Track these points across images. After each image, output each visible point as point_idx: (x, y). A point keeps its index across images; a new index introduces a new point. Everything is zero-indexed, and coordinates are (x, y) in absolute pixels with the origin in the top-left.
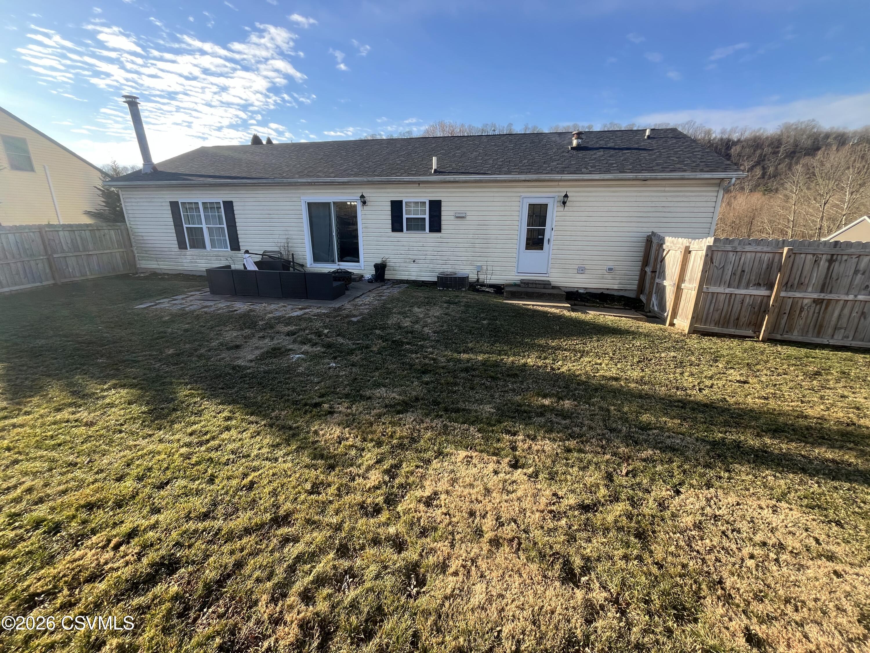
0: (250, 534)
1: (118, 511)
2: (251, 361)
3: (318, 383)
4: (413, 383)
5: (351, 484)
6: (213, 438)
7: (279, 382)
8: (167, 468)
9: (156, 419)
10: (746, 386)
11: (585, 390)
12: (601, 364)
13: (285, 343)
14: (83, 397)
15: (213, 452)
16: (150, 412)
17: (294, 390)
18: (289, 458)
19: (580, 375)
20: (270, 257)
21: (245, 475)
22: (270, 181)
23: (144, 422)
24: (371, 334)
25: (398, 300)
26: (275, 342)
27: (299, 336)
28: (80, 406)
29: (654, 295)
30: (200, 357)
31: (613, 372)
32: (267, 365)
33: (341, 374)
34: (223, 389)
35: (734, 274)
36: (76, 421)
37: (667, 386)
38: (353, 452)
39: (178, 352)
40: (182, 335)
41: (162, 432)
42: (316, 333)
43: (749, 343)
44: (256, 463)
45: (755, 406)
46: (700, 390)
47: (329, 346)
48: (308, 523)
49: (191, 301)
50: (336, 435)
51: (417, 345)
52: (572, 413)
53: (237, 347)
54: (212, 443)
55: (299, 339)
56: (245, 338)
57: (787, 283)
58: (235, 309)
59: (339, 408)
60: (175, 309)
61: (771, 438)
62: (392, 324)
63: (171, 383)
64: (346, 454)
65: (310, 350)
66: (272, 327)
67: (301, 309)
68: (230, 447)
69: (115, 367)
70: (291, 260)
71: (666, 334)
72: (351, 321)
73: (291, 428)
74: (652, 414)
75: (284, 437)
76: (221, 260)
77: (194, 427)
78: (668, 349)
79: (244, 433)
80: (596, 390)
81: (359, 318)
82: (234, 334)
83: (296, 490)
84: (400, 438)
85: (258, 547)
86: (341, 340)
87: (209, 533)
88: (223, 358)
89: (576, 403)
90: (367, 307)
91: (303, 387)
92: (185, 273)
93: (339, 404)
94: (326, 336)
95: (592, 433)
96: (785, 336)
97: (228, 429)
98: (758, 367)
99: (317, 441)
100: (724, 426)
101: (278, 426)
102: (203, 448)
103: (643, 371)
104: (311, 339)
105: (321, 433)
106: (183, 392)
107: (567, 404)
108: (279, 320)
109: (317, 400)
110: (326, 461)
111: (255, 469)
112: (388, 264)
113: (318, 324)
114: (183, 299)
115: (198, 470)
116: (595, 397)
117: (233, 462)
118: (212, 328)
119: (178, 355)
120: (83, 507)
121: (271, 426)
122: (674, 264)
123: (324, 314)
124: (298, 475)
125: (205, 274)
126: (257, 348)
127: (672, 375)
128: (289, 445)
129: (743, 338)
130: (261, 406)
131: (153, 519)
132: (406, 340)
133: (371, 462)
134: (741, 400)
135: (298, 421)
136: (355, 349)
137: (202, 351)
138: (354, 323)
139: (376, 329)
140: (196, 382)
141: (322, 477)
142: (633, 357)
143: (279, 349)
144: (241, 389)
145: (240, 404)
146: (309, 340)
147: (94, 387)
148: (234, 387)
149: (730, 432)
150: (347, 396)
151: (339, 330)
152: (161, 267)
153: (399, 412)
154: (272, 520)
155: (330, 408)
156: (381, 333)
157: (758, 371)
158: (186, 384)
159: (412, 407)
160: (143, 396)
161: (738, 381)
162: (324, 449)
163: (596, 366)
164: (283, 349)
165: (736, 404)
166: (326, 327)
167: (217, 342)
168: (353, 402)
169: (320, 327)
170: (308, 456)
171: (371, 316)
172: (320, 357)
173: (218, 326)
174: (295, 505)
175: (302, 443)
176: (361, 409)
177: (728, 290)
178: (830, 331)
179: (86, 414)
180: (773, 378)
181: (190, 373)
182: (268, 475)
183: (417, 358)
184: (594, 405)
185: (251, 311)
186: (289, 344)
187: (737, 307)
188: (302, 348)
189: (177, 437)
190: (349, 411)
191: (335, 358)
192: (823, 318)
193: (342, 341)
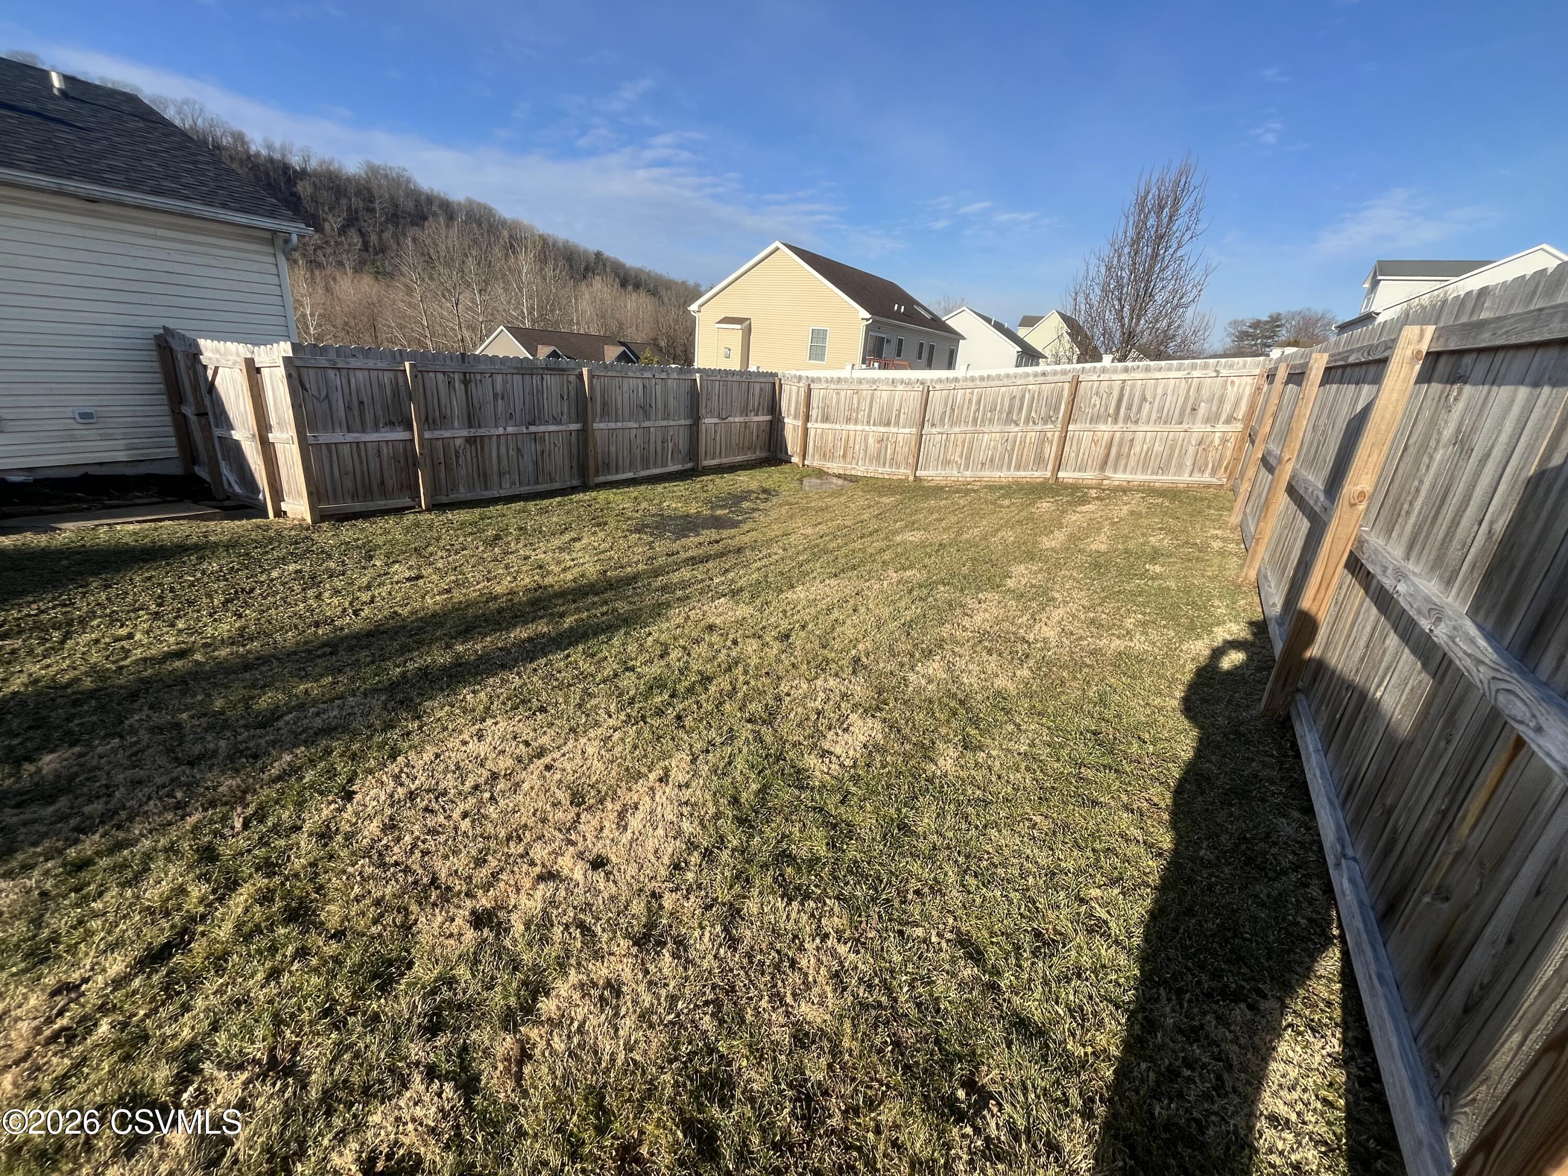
10: (421, 582)
11: (102, 708)
12: (130, 636)
19: (76, 680)
29: (223, 464)
31: (170, 641)
35: (349, 408)
37: (296, 627)
43: (411, 517)
45: (437, 607)
46: (356, 613)
52: (71, 778)
57: (427, 418)
61: (463, 644)
71: (272, 533)
74: (277, 689)
78: (283, 560)
80: (134, 696)
89: (77, 749)
95: (141, 793)
96: (452, 496)
98: (431, 549)
100: (402, 654)
103: (240, 616)
107: (49, 762)
116: (132, 712)
122: (237, 397)
127: (302, 606)
129: (399, 511)
134: (417, 605)
142: (209, 596)
149: (411, 659)
157: (431, 554)
161: (409, 579)
163: (118, 645)
165: (412, 614)
177: (351, 437)
178: (496, 478)
180: (450, 559)
184: (133, 731)
187: (374, 464)
192: (484, 462)
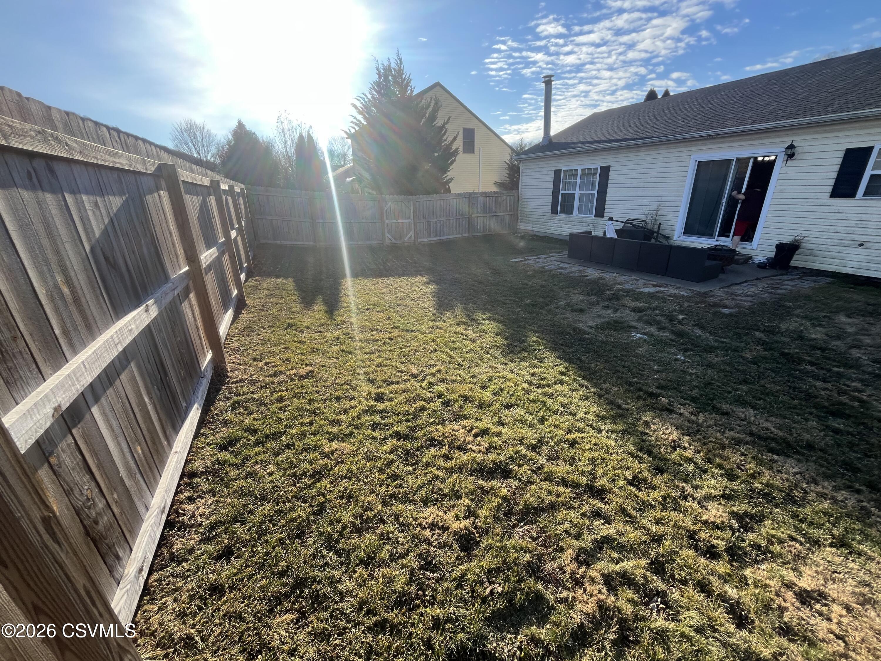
0: (566, 486)
1: (480, 410)
2: (591, 327)
3: (659, 372)
4: (807, 420)
5: (683, 503)
6: (548, 386)
7: (615, 357)
8: (512, 395)
9: (511, 353)
13: (629, 318)
14: (472, 320)
15: (546, 398)
16: (508, 346)
17: (629, 370)
18: (613, 436)
20: (633, 225)
21: (569, 432)
22: (658, 139)
23: (503, 351)
24: (747, 334)
25: (808, 298)
26: (618, 314)
27: (645, 315)
28: (469, 326)
30: (549, 311)
32: (606, 336)
33: (690, 371)
34: (562, 345)
36: (466, 336)
38: (691, 468)
39: (533, 303)
40: (538, 289)
41: (513, 365)
42: (668, 316)
44: (581, 425)
47: (680, 334)
48: (623, 512)
49: (551, 261)
50: (671, 438)
51: (829, 370)
53: (581, 311)
54: (546, 389)
55: (645, 318)
56: (590, 304)
58: (586, 274)
59: (680, 409)
60: (538, 266)
62: (787, 330)
63: (525, 327)
64: (681, 465)
65: (656, 333)
66: (618, 299)
67: (655, 286)
68: (561, 399)
69: (492, 304)
70: (656, 230)
72: (720, 312)
73: (619, 407)
75: (611, 413)
76: (583, 226)
77: (536, 370)
79: (574, 393)
81: (732, 310)
82: (581, 298)
83: (616, 472)
84: (767, 485)
85: (571, 502)
86: (698, 331)
87: (534, 464)
88: (567, 318)
90: (749, 299)
91: (640, 370)
92: (550, 236)
93: (680, 404)
94: (680, 322)
97: (561, 382)
99: (646, 434)
101: (607, 399)
102: (539, 391)
104: (660, 321)
105: (653, 427)
106: (533, 338)
108: (628, 293)
109: (654, 390)
110: (653, 460)
111: (579, 430)
112: (803, 245)
113: (673, 307)
114: (545, 258)
115: (533, 407)
117: (561, 414)
118: (562, 288)
119: (533, 305)
120: (462, 397)
121: (600, 396)
123: (683, 296)
124: (620, 458)
125: (568, 238)
126: (599, 316)
128: (615, 423)
130: (593, 373)
131: (499, 429)
132: (808, 358)
133: (715, 493)
135: (628, 404)
136: (717, 348)
137: (552, 307)
138: (723, 315)
139: (758, 330)
140: (542, 332)
141: (646, 474)
143: (621, 323)
144: (577, 351)
145: (574, 364)
146: (658, 321)
147: (479, 316)
148: (572, 347)
150: (694, 400)
151: (699, 319)
152: (535, 229)
153: (772, 451)
154: (587, 485)
155: (669, 404)
156: (764, 338)
158: (535, 332)
159: (798, 453)
160: (505, 332)
162: (653, 446)
164: (626, 324)
166: (682, 312)
167: (565, 302)
168: (701, 410)
169: (675, 310)
170: (635, 444)
171: (754, 313)
172: (667, 344)
173: (568, 288)
174: (612, 486)
175: (629, 428)
176: (710, 422)
179: (471, 333)
181: (540, 323)
182: (590, 441)
183: (825, 389)
185: (601, 278)
186: (632, 321)
188: (646, 329)
189: (522, 373)
190: (693, 418)
191: (686, 350)
193: (700, 333)
